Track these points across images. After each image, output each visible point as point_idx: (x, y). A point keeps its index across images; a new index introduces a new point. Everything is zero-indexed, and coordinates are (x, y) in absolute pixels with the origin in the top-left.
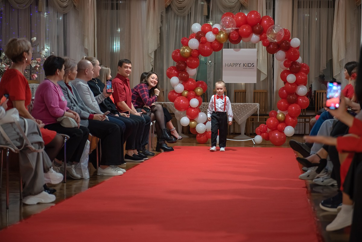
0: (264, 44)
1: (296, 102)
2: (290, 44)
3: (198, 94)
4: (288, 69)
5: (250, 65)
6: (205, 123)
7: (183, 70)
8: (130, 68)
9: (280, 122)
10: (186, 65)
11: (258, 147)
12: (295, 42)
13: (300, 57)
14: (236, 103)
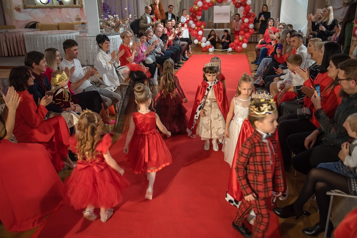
0: (234, 3)
1: (248, 32)
2: (246, 3)
3: (202, 28)
4: (245, 16)
5: (227, 14)
6: (205, 42)
7: (195, 17)
8: (171, 24)
9: (240, 41)
10: (196, 14)
11: (230, 54)
12: (249, 2)
13: (251, 10)
14: (219, 28)
